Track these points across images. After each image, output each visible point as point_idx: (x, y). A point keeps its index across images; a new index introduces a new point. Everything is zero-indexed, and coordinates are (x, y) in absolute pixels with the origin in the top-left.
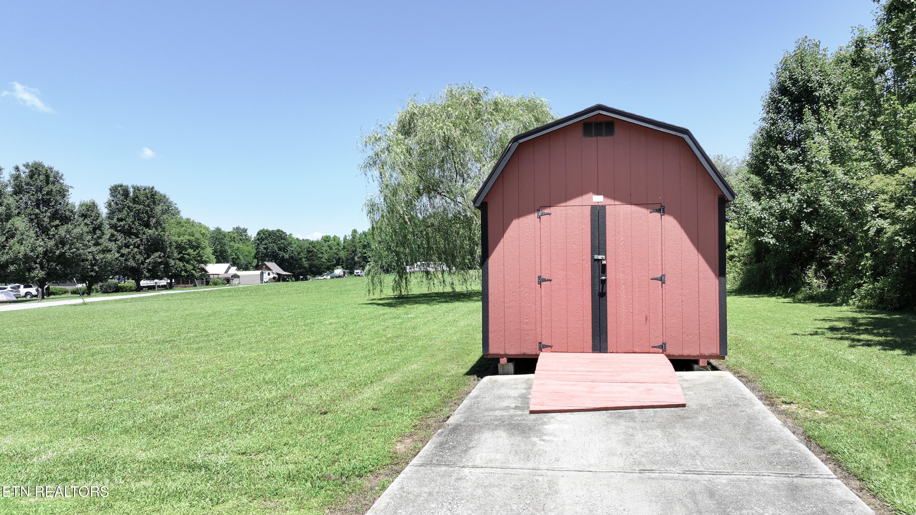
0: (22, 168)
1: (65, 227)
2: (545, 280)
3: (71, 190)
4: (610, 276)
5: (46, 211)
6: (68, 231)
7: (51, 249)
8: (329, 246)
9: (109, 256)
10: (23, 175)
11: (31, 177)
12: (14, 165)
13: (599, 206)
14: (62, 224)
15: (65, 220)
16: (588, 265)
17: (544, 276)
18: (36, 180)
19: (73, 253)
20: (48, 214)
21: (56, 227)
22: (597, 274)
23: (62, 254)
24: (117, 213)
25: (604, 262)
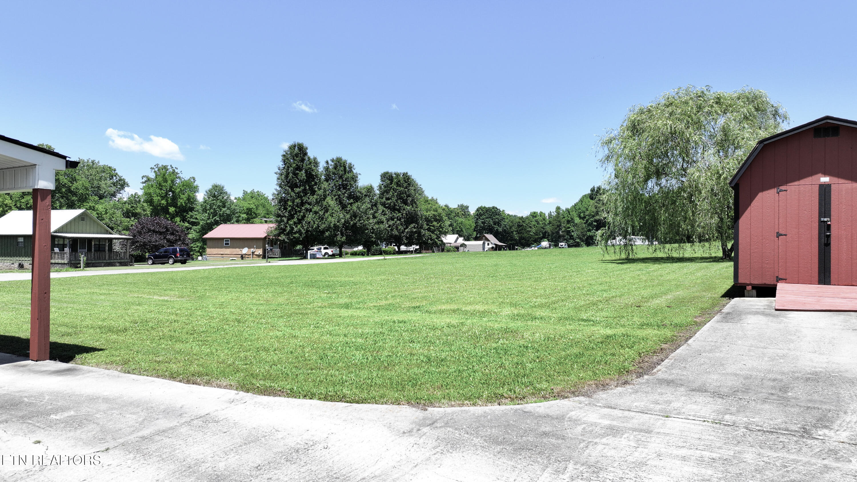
0: (330, 162)
1: (356, 204)
2: (781, 235)
3: (359, 176)
4: (834, 232)
5: (345, 193)
6: (358, 208)
7: (348, 221)
8: (536, 221)
9: (382, 226)
10: (330, 167)
11: (335, 168)
12: (326, 160)
13: (826, 185)
14: (354, 203)
15: (357, 199)
16: (816, 225)
17: (781, 232)
18: (339, 170)
19: (361, 223)
20: (346, 195)
21: (351, 204)
22: (823, 231)
23: (355, 224)
24: (385, 194)
25: (829, 223)
